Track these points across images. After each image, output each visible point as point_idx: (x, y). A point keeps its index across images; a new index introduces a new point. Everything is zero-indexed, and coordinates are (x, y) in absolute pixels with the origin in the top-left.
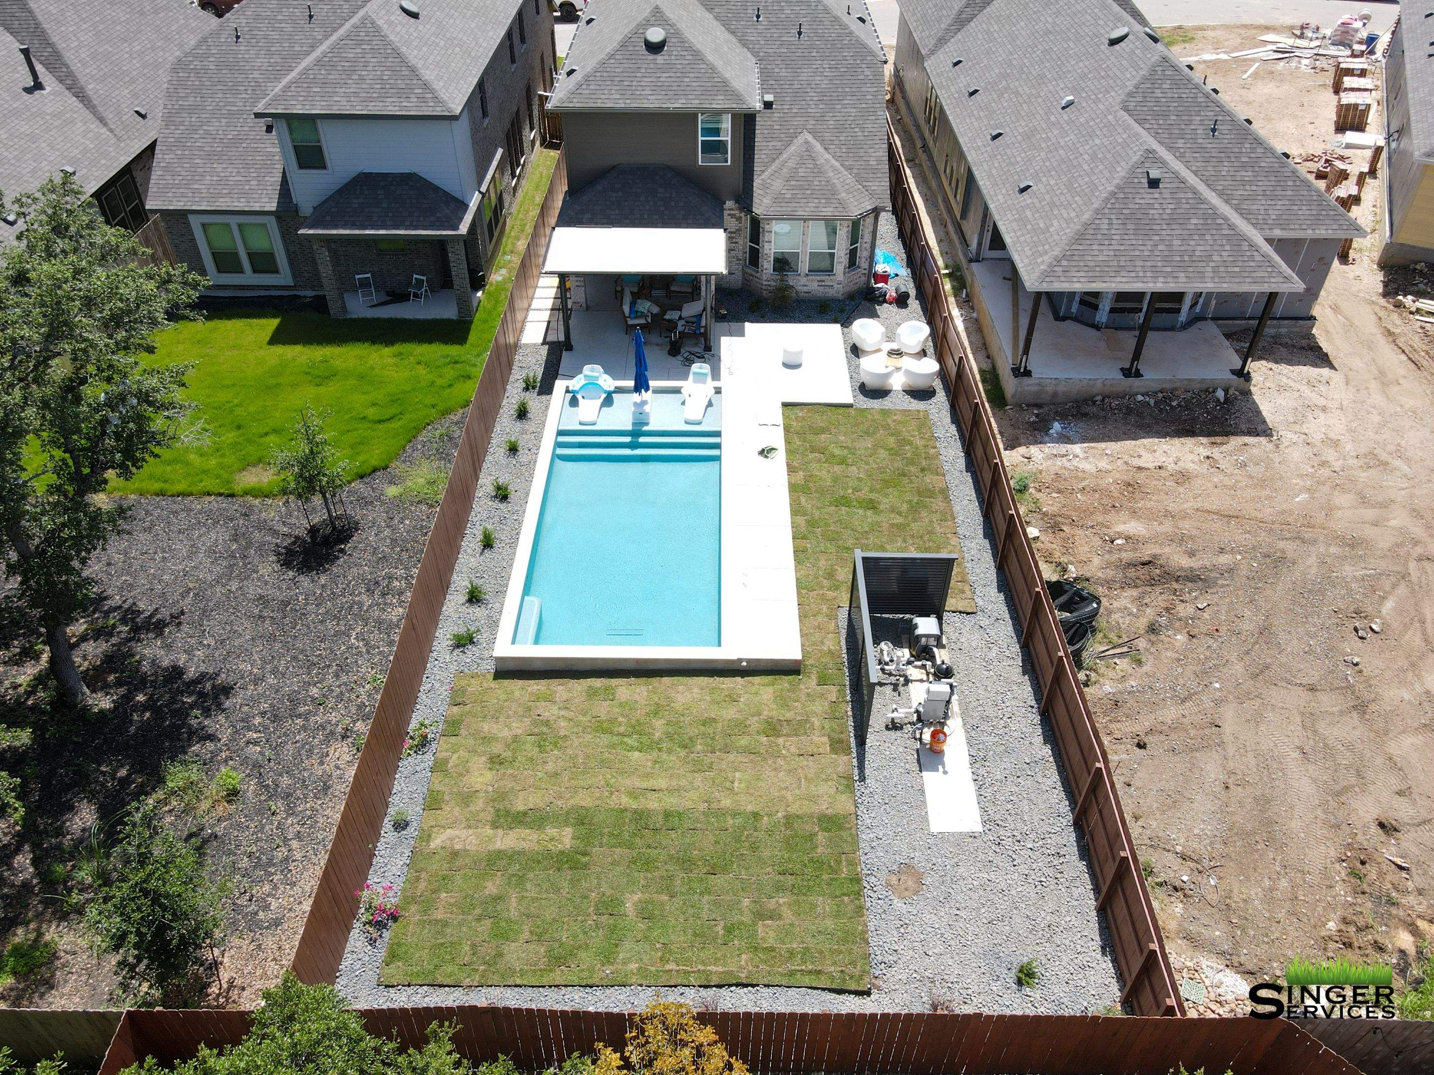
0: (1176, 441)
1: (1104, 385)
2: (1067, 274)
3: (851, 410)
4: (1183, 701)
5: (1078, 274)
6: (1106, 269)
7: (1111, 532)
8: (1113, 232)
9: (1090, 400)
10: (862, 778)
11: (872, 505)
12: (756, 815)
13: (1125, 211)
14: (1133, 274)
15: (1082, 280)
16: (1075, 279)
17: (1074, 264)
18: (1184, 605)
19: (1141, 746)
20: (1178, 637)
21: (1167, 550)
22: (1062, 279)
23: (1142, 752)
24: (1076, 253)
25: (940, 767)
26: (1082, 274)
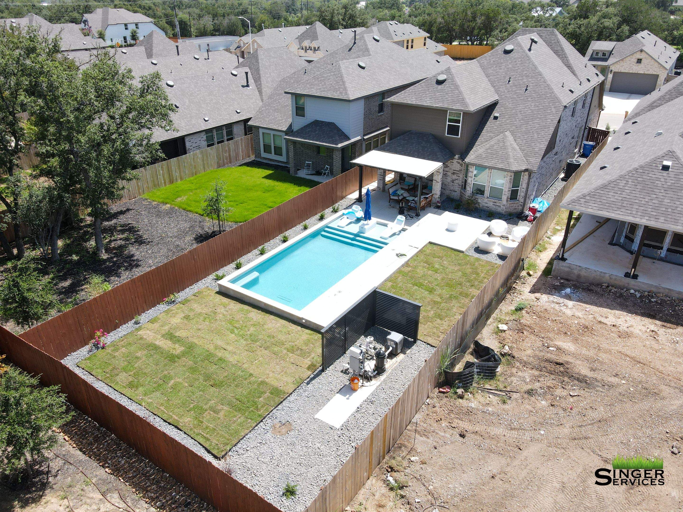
0: (639, 318)
1: (611, 278)
2: (587, 204)
3: (461, 254)
4: (512, 429)
5: (594, 205)
6: (613, 206)
7: (551, 343)
8: (626, 188)
9: (599, 285)
10: (308, 383)
11: (431, 291)
12: (251, 375)
13: (639, 179)
14: (629, 212)
15: (594, 208)
16: (590, 207)
17: (594, 199)
18: (562, 390)
19: (462, 436)
20: (543, 402)
21: (578, 362)
22: (582, 205)
23: (461, 439)
24: (598, 194)
25: (348, 396)
26: (596, 205)
